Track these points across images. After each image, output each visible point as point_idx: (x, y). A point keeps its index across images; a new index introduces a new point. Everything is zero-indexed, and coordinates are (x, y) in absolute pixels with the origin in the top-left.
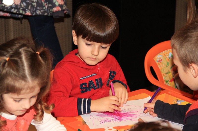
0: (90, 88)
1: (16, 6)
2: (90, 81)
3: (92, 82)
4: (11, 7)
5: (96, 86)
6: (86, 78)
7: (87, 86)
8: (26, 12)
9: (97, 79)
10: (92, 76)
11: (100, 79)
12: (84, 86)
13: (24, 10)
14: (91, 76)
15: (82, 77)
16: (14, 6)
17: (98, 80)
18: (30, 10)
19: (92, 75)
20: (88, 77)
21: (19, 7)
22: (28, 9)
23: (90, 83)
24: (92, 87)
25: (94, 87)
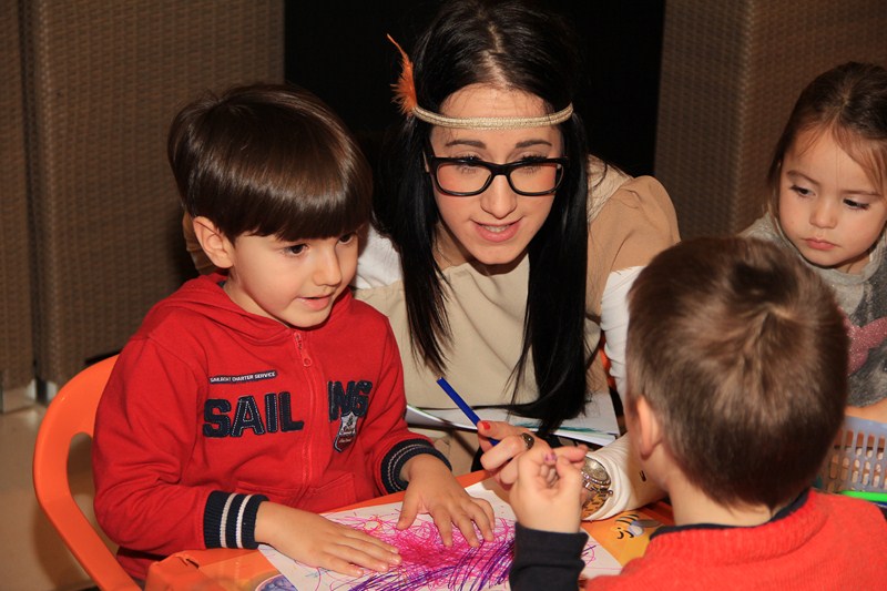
0: (240, 423)
2: (244, 399)
3: (251, 403)
5: (264, 421)
6: (231, 382)
7: (231, 414)
9: (271, 396)
10: (254, 380)
11: (285, 397)
12: (216, 411)
14: (252, 377)
15: (220, 377)
17: (276, 398)
19: (258, 376)
20: (238, 379)
23: (244, 405)
24: (249, 424)
25: (256, 423)
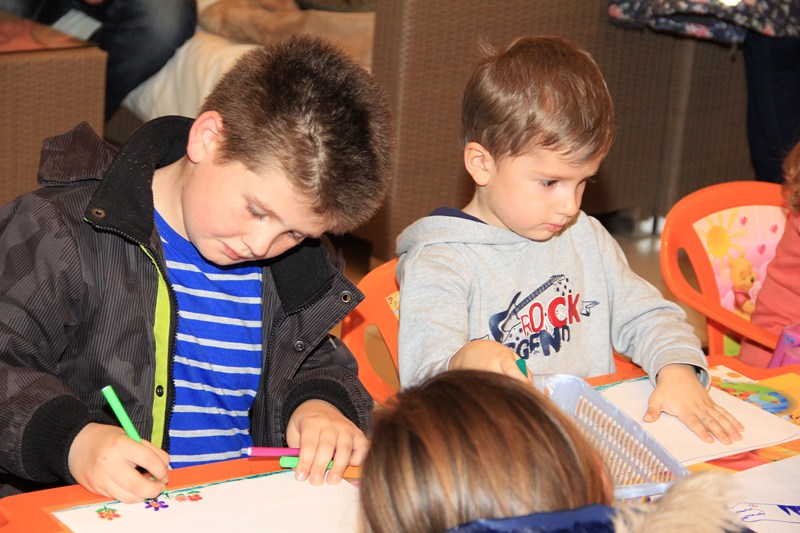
1: (747, 7)
4: (735, 10)
8: (764, 26)
13: (761, 20)
16: (741, 8)
18: (774, 22)
21: (752, 11)
22: (770, 18)
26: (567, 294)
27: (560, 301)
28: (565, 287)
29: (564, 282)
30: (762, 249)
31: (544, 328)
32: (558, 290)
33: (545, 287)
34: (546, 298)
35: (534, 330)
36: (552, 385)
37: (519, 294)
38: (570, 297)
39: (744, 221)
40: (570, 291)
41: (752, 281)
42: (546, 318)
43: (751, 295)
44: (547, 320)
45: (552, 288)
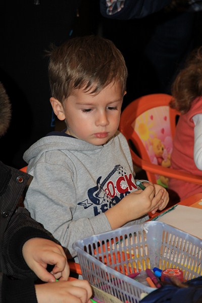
26: (124, 175)
27: (121, 179)
28: (122, 171)
29: (121, 168)
30: (163, 131)
31: (116, 195)
32: (120, 173)
33: (113, 172)
34: (115, 178)
35: (112, 196)
36: (146, 228)
37: (100, 178)
38: (126, 176)
39: (152, 118)
40: (125, 173)
41: (163, 149)
42: (116, 189)
43: (163, 157)
44: (116, 191)
45: (117, 172)
